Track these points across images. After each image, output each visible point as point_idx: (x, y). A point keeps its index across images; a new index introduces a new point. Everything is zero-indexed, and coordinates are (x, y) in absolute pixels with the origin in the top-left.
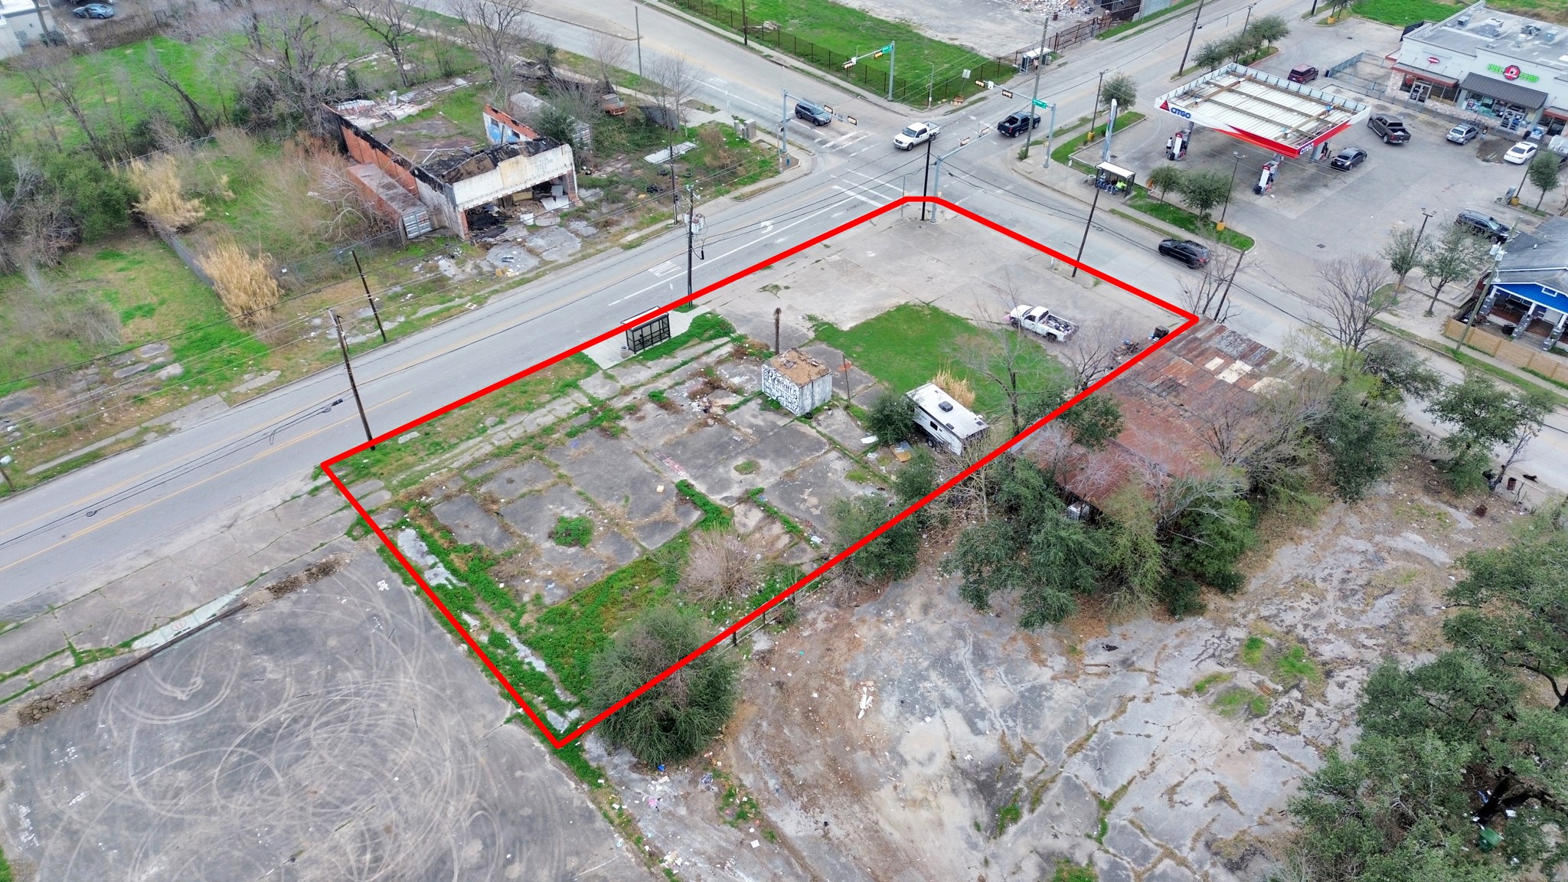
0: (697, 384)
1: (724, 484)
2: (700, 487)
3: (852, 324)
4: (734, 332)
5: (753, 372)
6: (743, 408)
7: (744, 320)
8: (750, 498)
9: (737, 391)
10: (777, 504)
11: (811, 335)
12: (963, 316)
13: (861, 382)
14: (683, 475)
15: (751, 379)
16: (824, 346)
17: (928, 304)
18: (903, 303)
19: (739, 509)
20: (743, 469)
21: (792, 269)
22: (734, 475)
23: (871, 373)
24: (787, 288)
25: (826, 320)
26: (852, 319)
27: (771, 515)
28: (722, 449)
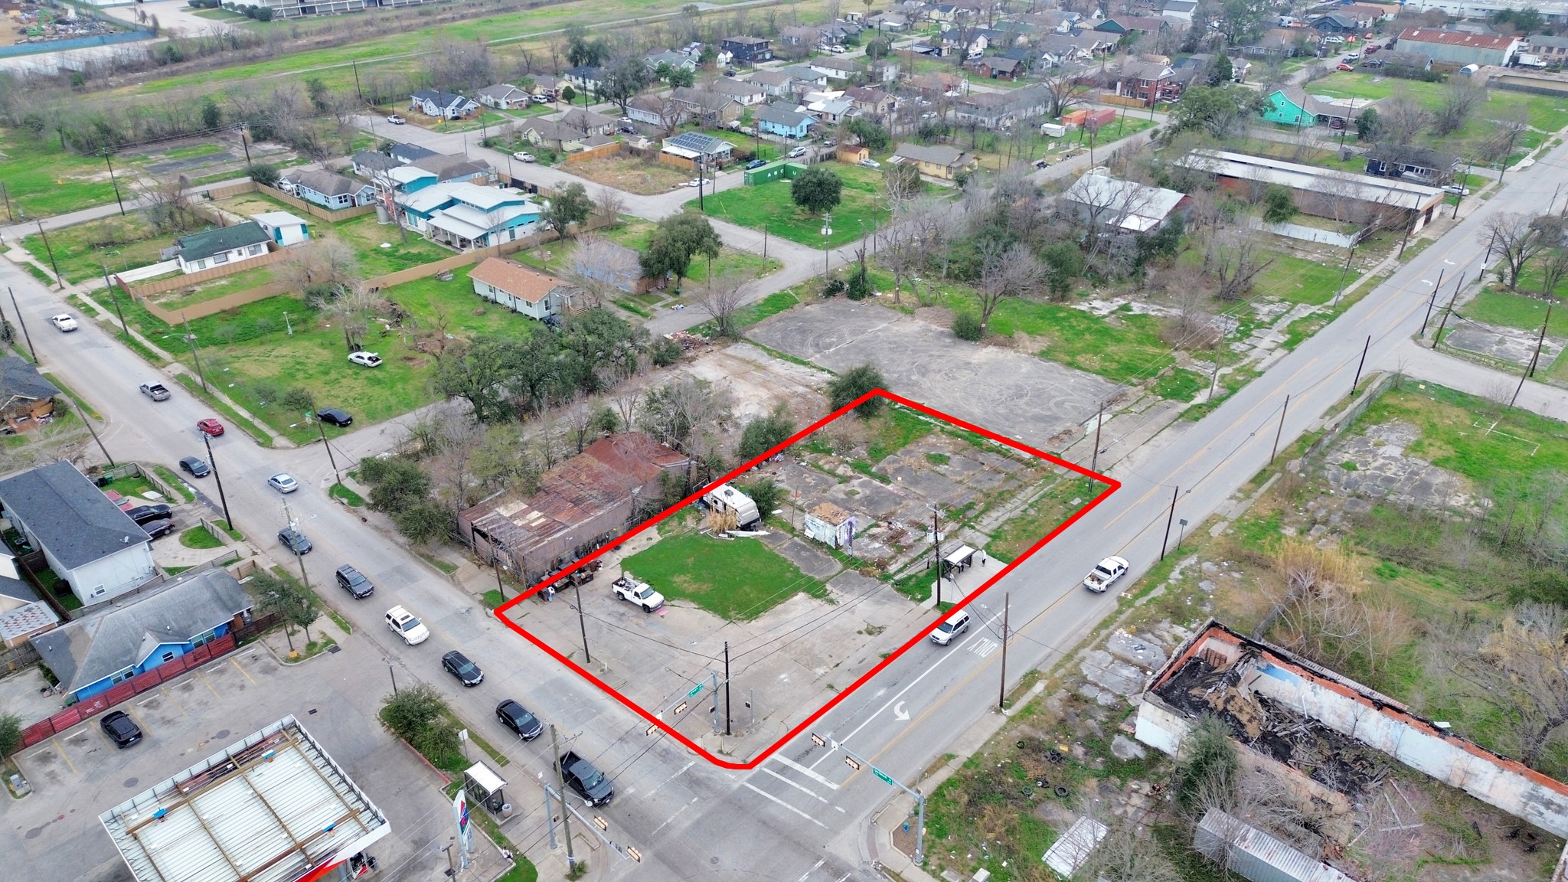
0: (904, 541)
1: (863, 485)
2: (877, 483)
3: (796, 598)
4: (893, 585)
5: (867, 552)
6: (866, 526)
7: (889, 598)
8: (845, 480)
9: (874, 537)
10: (830, 478)
11: (829, 587)
12: (701, 611)
13: (785, 549)
14: (890, 487)
15: (867, 546)
16: (817, 578)
17: (731, 621)
18: (753, 622)
19: (850, 473)
20: (853, 493)
21: (861, 655)
22: (859, 490)
23: (777, 556)
24: (860, 633)
25: (819, 601)
26: (795, 604)
27: (832, 473)
28: (870, 502)
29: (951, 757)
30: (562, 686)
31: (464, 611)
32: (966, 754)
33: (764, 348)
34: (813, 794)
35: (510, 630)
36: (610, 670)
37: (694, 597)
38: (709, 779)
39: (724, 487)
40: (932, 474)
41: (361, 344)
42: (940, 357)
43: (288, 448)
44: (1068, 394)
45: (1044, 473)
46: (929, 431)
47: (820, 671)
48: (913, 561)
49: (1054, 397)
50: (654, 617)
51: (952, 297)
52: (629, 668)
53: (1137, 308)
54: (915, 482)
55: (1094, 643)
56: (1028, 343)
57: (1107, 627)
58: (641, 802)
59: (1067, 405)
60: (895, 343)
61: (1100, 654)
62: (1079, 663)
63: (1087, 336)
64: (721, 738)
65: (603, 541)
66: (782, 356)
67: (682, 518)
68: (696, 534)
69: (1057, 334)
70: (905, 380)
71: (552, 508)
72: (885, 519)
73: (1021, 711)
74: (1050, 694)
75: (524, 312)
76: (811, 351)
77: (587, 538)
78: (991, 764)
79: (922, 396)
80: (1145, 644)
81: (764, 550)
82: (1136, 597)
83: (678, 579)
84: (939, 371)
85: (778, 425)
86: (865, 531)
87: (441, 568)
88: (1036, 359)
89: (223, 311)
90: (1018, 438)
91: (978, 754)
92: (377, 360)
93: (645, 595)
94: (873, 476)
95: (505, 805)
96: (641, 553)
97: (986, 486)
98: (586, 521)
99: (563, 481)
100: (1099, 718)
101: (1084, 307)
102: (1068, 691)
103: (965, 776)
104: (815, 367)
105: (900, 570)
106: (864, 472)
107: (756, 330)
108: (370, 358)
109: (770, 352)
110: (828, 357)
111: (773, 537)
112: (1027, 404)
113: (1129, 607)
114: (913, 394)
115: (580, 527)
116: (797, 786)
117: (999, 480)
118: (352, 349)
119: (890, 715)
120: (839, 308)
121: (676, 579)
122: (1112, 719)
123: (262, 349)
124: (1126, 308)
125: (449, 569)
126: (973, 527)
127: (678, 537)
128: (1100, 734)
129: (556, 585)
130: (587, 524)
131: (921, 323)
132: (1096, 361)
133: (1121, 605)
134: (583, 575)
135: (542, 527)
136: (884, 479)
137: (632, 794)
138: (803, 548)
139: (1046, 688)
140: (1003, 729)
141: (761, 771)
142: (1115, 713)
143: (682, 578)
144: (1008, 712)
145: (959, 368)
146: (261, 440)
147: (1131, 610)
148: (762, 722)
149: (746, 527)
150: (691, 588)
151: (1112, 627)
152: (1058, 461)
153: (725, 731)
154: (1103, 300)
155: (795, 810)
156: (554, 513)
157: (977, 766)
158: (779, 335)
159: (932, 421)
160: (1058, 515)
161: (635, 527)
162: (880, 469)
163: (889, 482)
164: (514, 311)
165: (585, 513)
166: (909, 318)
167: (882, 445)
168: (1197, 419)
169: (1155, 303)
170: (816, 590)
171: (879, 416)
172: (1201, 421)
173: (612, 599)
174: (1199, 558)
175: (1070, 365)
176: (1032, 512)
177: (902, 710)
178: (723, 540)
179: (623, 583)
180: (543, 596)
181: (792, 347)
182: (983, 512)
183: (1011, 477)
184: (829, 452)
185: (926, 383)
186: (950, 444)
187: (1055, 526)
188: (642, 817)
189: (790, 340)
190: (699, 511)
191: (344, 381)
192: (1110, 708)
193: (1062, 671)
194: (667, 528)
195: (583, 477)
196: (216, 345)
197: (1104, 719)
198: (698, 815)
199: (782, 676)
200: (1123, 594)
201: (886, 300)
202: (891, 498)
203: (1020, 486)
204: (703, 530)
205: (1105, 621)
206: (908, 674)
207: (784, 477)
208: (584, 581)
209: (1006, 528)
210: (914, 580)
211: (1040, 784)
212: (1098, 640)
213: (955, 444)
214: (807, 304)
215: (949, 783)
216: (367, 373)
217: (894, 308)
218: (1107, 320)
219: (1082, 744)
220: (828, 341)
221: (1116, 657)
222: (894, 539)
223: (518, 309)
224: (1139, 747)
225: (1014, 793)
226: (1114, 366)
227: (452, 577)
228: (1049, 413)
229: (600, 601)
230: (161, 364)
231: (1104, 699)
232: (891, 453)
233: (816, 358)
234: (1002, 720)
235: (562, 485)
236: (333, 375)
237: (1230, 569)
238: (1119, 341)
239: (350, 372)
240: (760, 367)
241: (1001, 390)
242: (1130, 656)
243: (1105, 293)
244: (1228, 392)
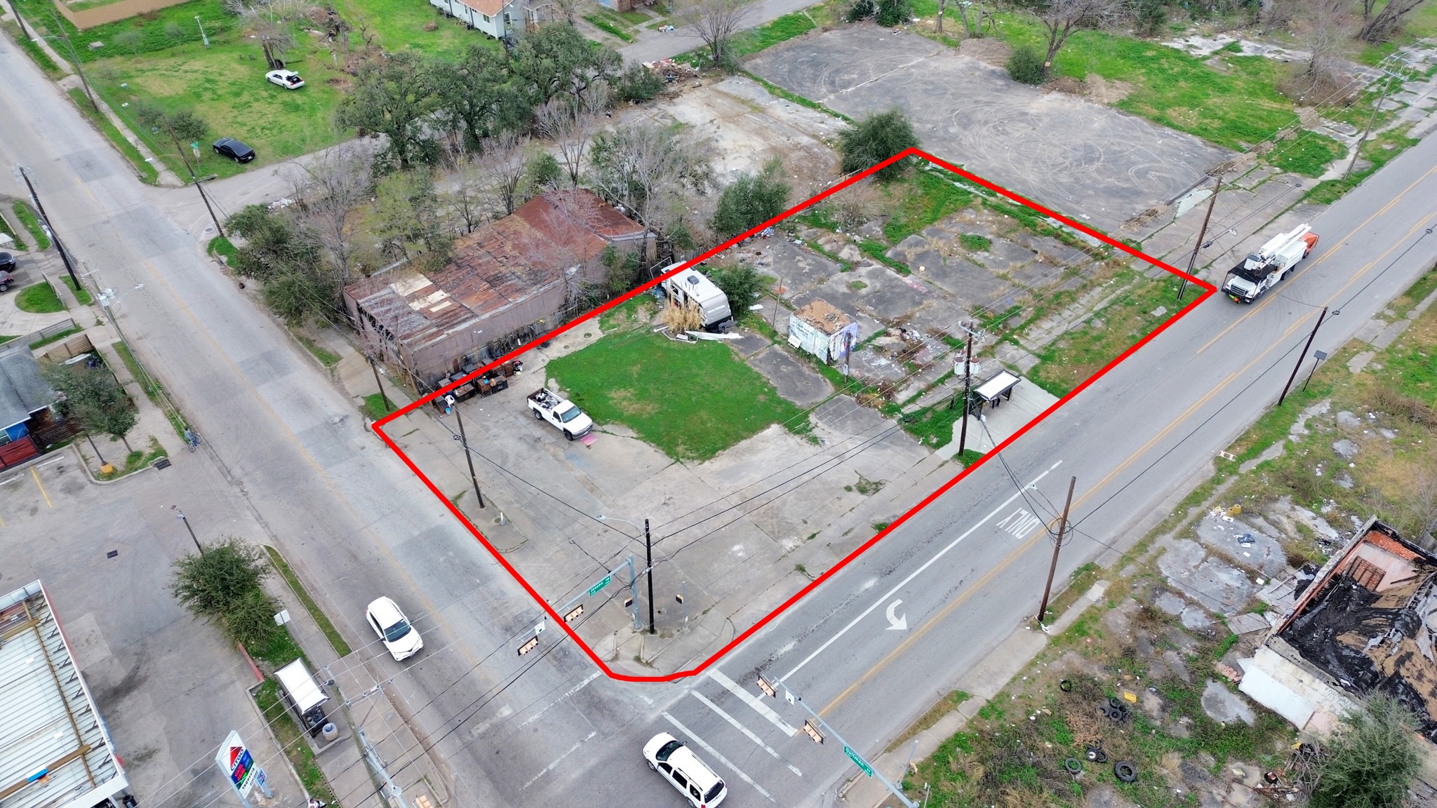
0: (922, 358)
1: (873, 275)
2: (891, 272)
3: (767, 432)
4: (900, 421)
6: (871, 334)
7: (893, 440)
8: (850, 266)
9: (880, 350)
10: (830, 264)
11: (813, 418)
12: (640, 443)
13: (760, 361)
14: (908, 280)
15: (869, 362)
16: (798, 403)
17: (678, 460)
18: (707, 463)
19: (857, 257)
20: (858, 286)
21: (846, 523)
22: (867, 281)
23: (749, 370)
24: (849, 489)
25: (797, 438)
26: (766, 441)
27: (834, 257)
28: (881, 300)
29: (962, 696)
30: (439, 539)
31: (337, 420)
32: (984, 693)
33: (766, 84)
34: (758, 741)
35: (390, 451)
36: (508, 521)
37: (633, 422)
38: (617, 702)
39: (689, 272)
40: (966, 263)
41: (283, 61)
42: (988, 104)
43: (174, 187)
44: (1154, 160)
45: (1119, 270)
46: (967, 204)
47: (788, 544)
48: (931, 387)
49: (1135, 163)
50: (579, 446)
51: (1008, 27)
52: (534, 520)
53: (1248, 48)
54: (942, 273)
55: (1179, 528)
56: (1103, 90)
57: (1198, 503)
58: (518, 732)
59: (1152, 175)
60: (932, 83)
61: (1187, 545)
62: (1156, 557)
63: (1182, 83)
64: (641, 637)
65: (525, 335)
66: (786, 96)
67: (632, 310)
68: (648, 332)
69: (1142, 79)
70: (941, 133)
71: (462, 287)
72: (898, 325)
73: (1069, 630)
74: (1112, 605)
75: (482, 29)
76: (824, 90)
77: (502, 331)
78: (1022, 716)
79: (961, 155)
80: (1255, 533)
81: (732, 361)
82: (1241, 459)
83: (618, 396)
84: (986, 123)
85: (770, 186)
86: (869, 340)
87: (321, 359)
88: (1113, 112)
89: (141, 15)
90: (1084, 218)
91: (1003, 696)
92: (299, 80)
93: (566, 417)
94: (887, 263)
95: (328, 725)
96: (574, 353)
97: (1038, 284)
98: (501, 309)
99: (482, 251)
100: (1184, 650)
101: (1178, 44)
102: (1140, 602)
103: (981, 732)
104: (826, 111)
105: (912, 400)
106: (875, 257)
107: (759, 61)
108: (289, 78)
109: (772, 90)
110: (844, 99)
111: (747, 342)
112: (1098, 171)
113: (1231, 474)
114: (950, 152)
115: (492, 317)
116: (738, 725)
117: (1056, 276)
118: (272, 67)
119: (880, 620)
120: (863, 36)
121: (613, 395)
122: (1204, 653)
123: (172, 61)
124: (1232, 47)
125: (330, 360)
126: (1016, 343)
127: (625, 334)
128: (1186, 678)
129: (457, 393)
130: (503, 313)
131: (967, 58)
132: (1192, 117)
133: (1220, 470)
134: (494, 381)
135: (445, 313)
136: (902, 268)
137: (507, 720)
138: (785, 360)
139: (1108, 593)
140: (1042, 656)
141: (690, 696)
142: (1208, 645)
143: (622, 393)
144: (1050, 629)
145: (1011, 119)
146: (144, 175)
147: (1235, 478)
148: (700, 617)
149: (713, 328)
150: (631, 408)
151: (1205, 504)
152: (1137, 253)
153: (647, 627)
154: (1204, 36)
155: (730, 765)
156: (464, 295)
157: (1000, 714)
158: (786, 68)
159: (972, 189)
160: (1133, 331)
161: (571, 316)
162: (897, 254)
163: (908, 273)
164: (471, 27)
165: (503, 297)
166: (952, 52)
167: (903, 221)
168: (1329, 202)
169: (1271, 43)
170: (796, 422)
171: (903, 180)
172: (1334, 203)
173: (527, 417)
174: (1333, 404)
175: (1158, 120)
176: (1098, 324)
177: (898, 613)
178: (680, 342)
179: (542, 396)
180: (441, 407)
181: (800, 84)
182: (1030, 321)
183: (1072, 273)
184: (832, 227)
185: (968, 138)
186: (993, 222)
187: (1130, 344)
188: (514, 758)
189: (799, 75)
190: (655, 300)
191: (255, 105)
192: (1201, 635)
193: (1131, 569)
194: (612, 322)
195: (508, 248)
196: (122, 55)
197: (1191, 653)
198: (592, 762)
199: (736, 548)
200: (1222, 455)
201: (925, 28)
202: (908, 295)
203: (1084, 286)
204: (657, 326)
205: (1195, 493)
206: (910, 557)
207: (770, 260)
208: (495, 390)
209: (1061, 345)
210: (929, 415)
211: (1093, 756)
212: (1185, 522)
213: (1000, 223)
214: (826, 30)
215: (958, 741)
216: (285, 97)
217: (934, 38)
218: (1208, 62)
219: (1158, 693)
220: (846, 77)
221: (1210, 551)
222: (908, 354)
223: (476, 25)
224: (1245, 705)
225: (1052, 766)
226: (1216, 124)
227: (332, 371)
228: (1126, 185)
229: (511, 419)
230: (56, 76)
231: (1193, 619)
232: (914, 233)
233: (828, 100)
234: (1040, 641)
235: (480, 258)
236: (246, 97)
237: (1378, 424)
238: (1224, 90)
239: (265, 94)
240: (758, 109)
241: (1065, 152)
242: (1230, 550)
243: (1207, 27)
244: (1371, 165)
